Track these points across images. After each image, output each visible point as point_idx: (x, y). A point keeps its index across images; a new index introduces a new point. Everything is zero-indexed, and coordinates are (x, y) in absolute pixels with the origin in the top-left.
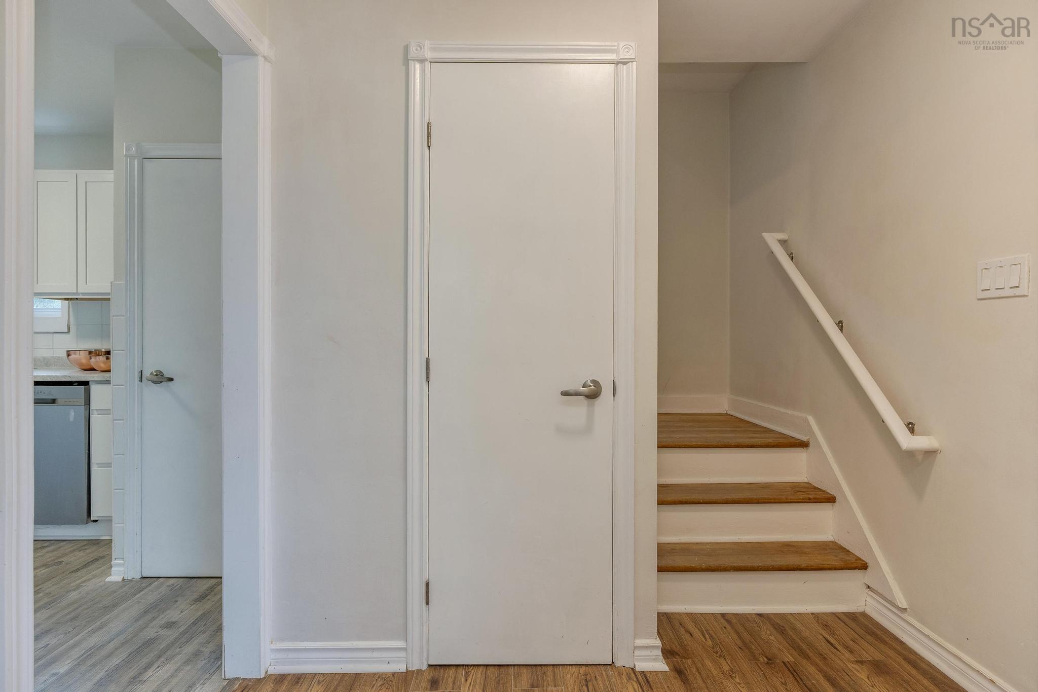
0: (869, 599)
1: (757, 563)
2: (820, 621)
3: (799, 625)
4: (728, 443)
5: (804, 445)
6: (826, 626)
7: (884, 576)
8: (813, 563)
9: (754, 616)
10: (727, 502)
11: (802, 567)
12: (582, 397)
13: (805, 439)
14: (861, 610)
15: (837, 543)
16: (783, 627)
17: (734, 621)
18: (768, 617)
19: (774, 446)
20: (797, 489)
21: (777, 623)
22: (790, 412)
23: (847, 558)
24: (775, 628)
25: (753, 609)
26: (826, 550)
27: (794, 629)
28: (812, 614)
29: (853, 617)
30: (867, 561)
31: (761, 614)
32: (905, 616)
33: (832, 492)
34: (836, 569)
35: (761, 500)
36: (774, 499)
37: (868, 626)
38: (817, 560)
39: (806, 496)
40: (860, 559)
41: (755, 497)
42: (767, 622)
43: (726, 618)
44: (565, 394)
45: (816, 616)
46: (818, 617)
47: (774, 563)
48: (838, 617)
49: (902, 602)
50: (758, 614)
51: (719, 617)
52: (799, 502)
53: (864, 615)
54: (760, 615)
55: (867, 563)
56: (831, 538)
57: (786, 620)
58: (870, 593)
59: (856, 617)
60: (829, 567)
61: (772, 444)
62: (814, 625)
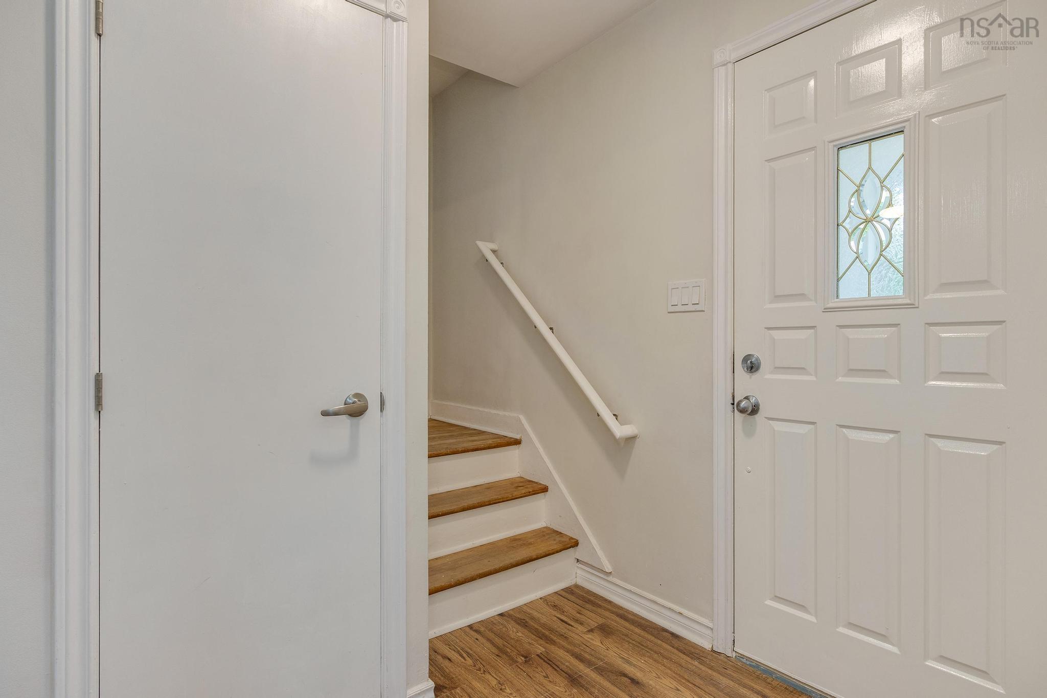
0: (579, 572)
1: (497, 564)
2: (549, 604)
3: (535, 614)
4: (456, 449)
5: (517, 442)
6: (555, 606)
7: (593, 548)
8: (541, 552)
9: (497, 618)
10: (464, 509)
11: (533, 558)
12: (344, 417)
13: (517, 437)
14: (573, 583)
15: (549, 528)
16: (524, 620)
17: (482, 629)
18: (509, 615)
19: (494, 447)
20: (516, 485)
21: (518, 618)
22: (501, 413)
23: (563, 540)
24: (519, 624)
25: (495, 611)
26: (544, 536)
27: (533, 618)
28: (541, 598)
29: (570, 591)
30: (578, 539)
31: (501, 613)
32: (610, 578)
33: (544, 482)
34: (557, 552)
35: (493, 501)
36: (503, 498)
37: (583, 595)
38: (542, 548)
39: (527, 490)
40: (572, 538)
41: (487, 499)
42: (510, 620)
43: (474, 629)
44: (325, 414)
45: (544, 599)
46: (546, 600)
47: (512, 561)
48: (561, 595)
49: (608, 568)
50: (499, 614)
51: (468, 630)
52: (521, 497)
53: (577, 586)
54: (501, 615)
55: (578, 541)
56: (544, 525)
57: (524, 612)
58: (580, 565)
59: (572, 590)
60: (553, 551)
61: (493, 445)
62: (547, 609)
